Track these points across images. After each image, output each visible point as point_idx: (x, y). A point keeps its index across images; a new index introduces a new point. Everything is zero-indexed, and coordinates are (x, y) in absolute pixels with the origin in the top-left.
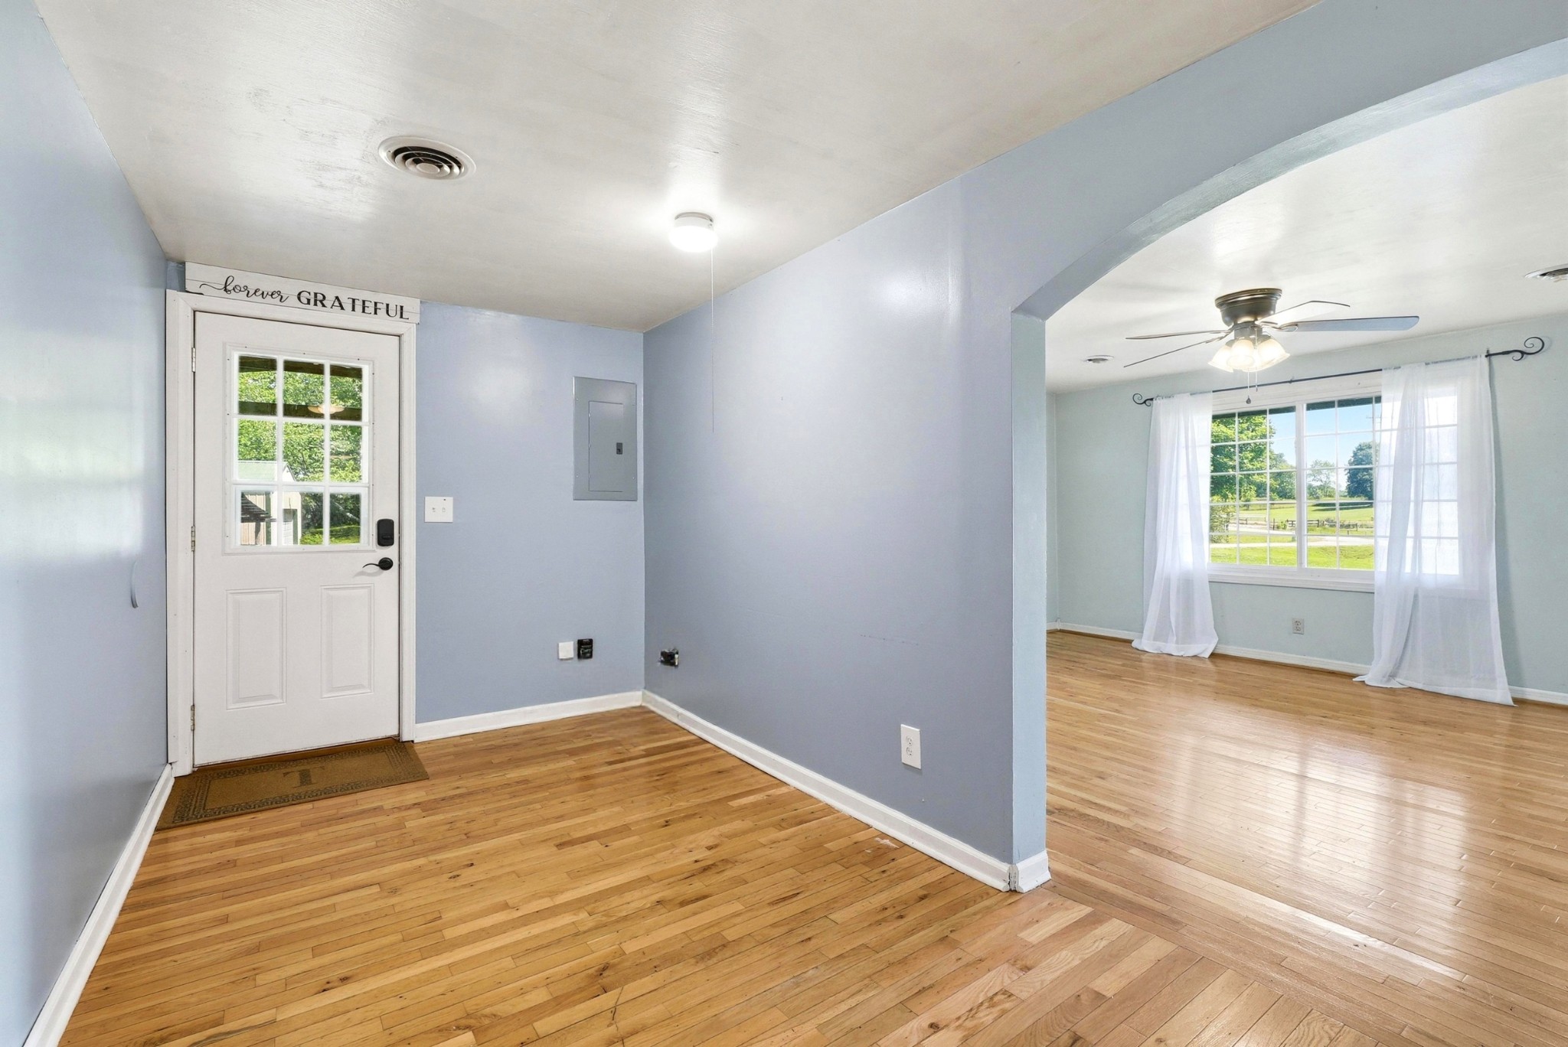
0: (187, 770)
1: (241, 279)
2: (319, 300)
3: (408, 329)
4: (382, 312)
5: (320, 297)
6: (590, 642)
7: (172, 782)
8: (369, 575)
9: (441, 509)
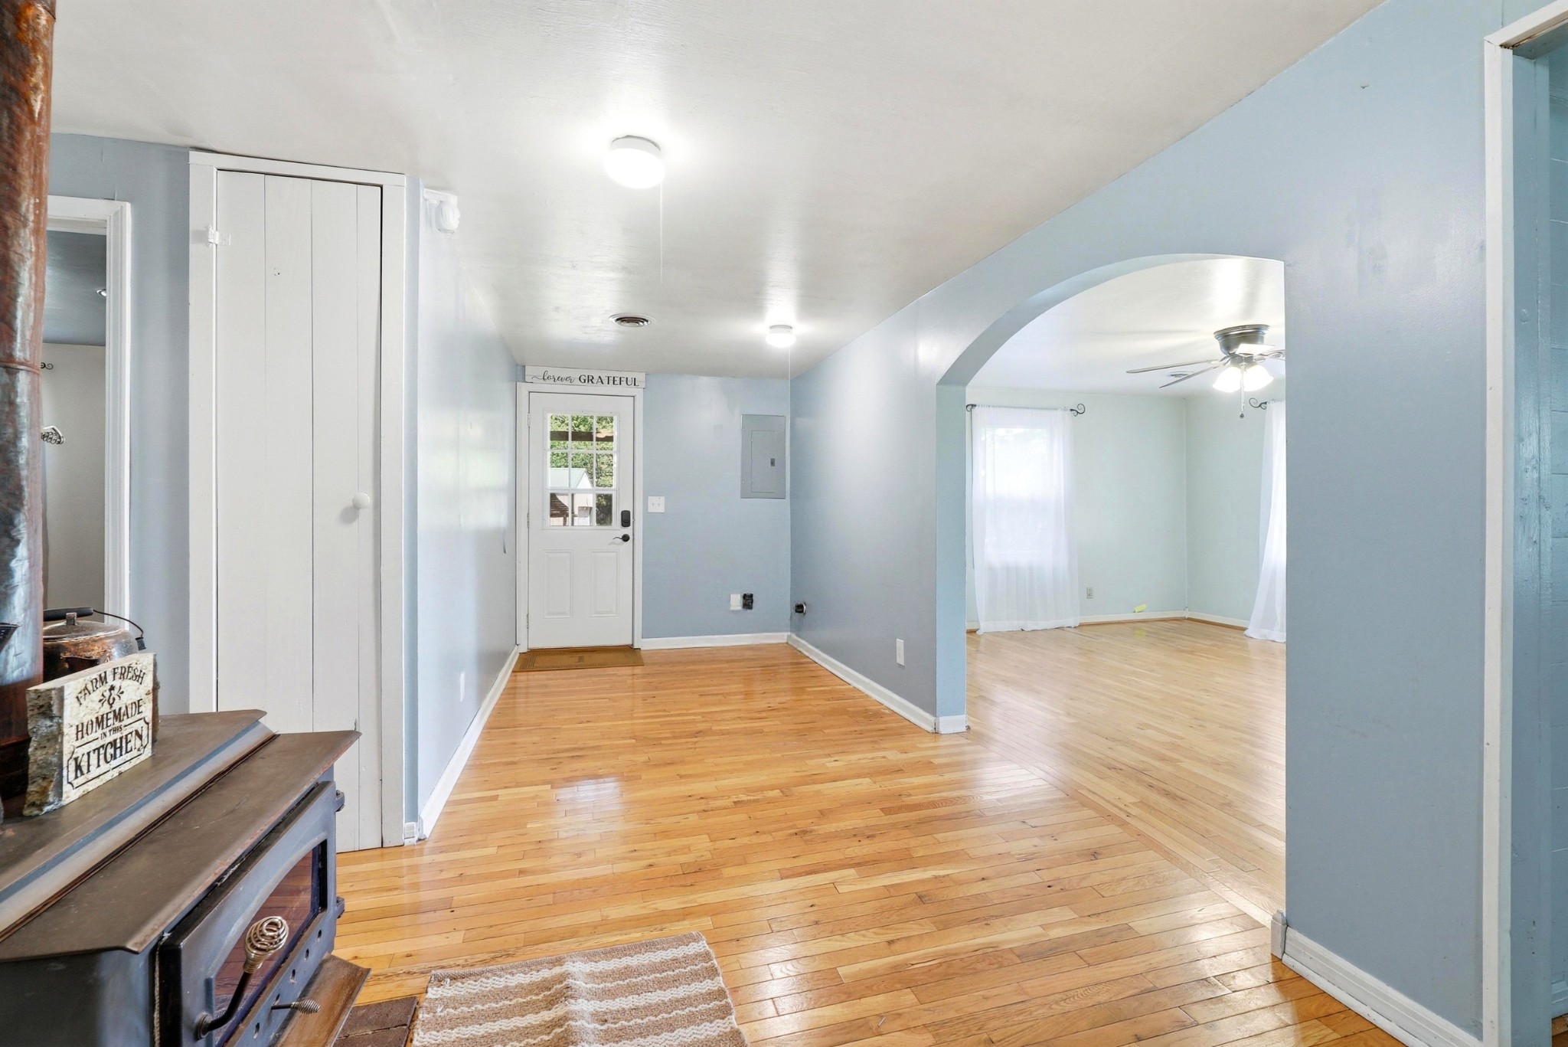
0: (525, 650)
1: (552, 372)
2: (590, 379)
3: (638, 392)
4: (624, 383)
6: (751, 596)
7: (518, 655)
8: (617, 544)
9: (657, 505)
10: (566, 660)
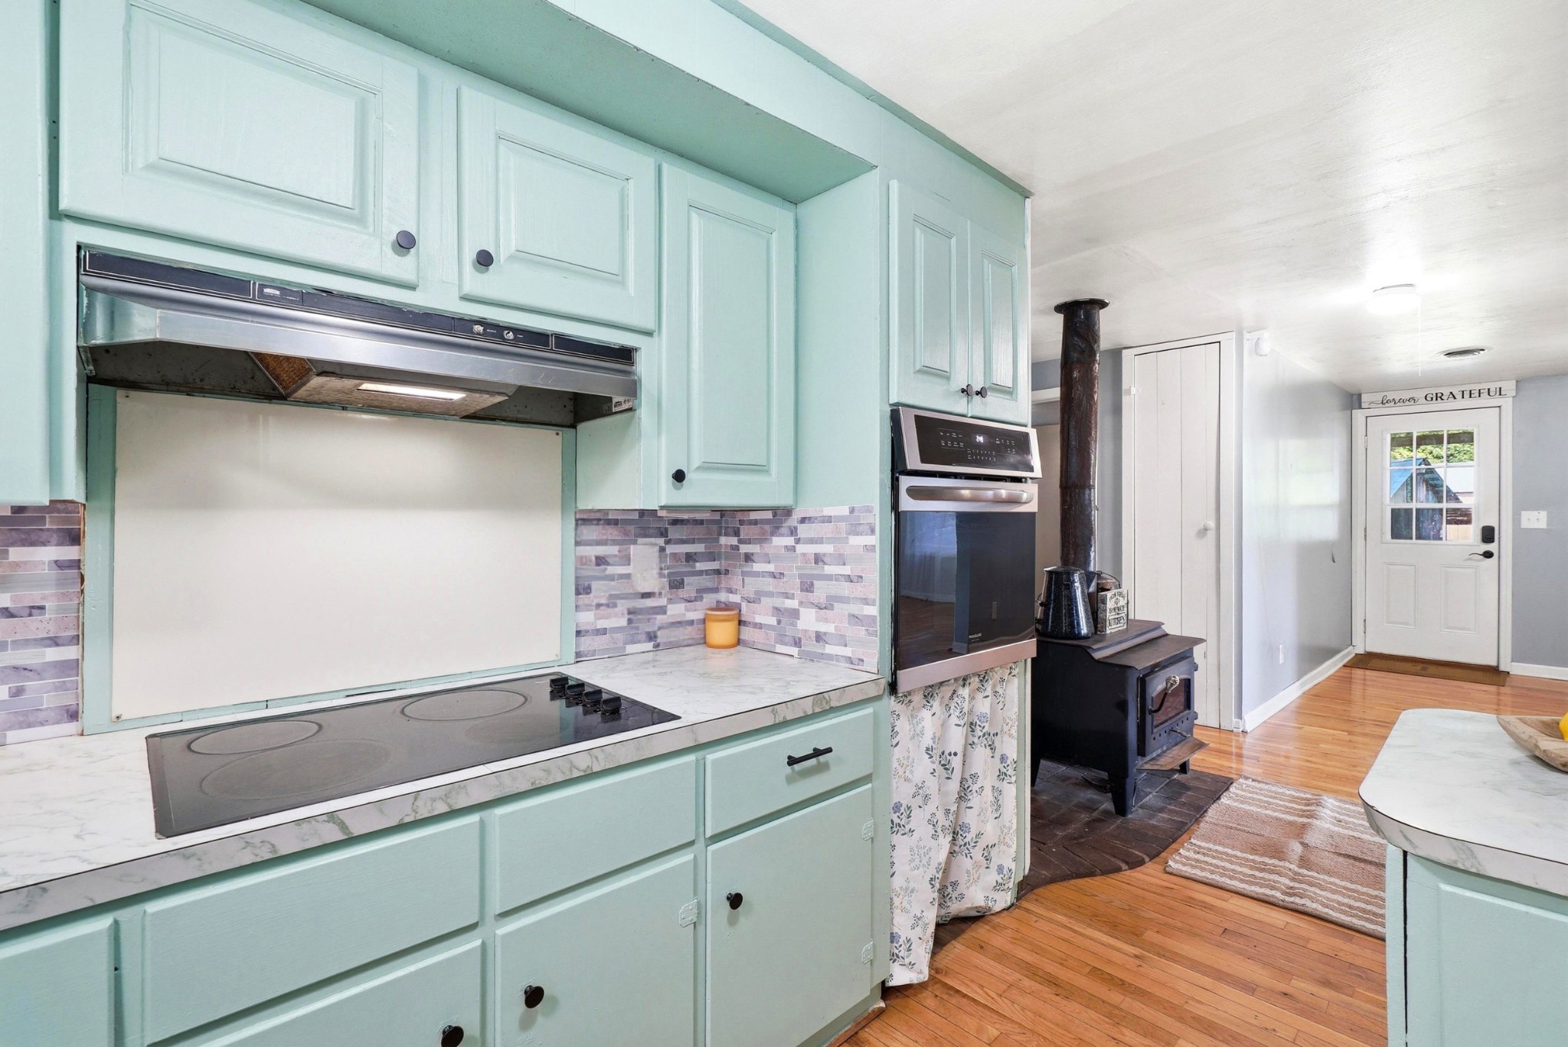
0: (1362, 652)
3: (1507, 403)
4: (1485, 395)
5: (1439, 395)
7: (1353, 654)
8: (1475, 561)
9: (1536, 520)
10: (1408, 666)
